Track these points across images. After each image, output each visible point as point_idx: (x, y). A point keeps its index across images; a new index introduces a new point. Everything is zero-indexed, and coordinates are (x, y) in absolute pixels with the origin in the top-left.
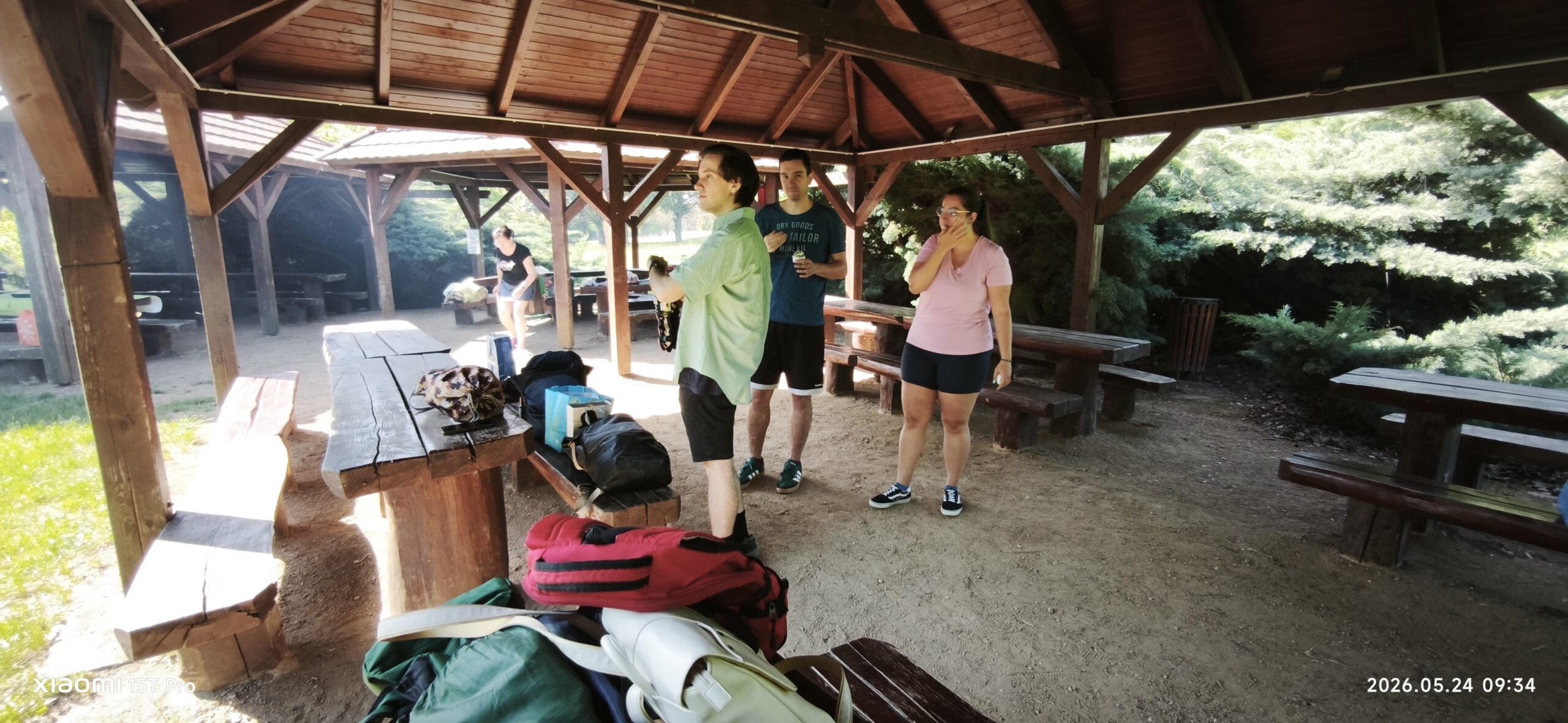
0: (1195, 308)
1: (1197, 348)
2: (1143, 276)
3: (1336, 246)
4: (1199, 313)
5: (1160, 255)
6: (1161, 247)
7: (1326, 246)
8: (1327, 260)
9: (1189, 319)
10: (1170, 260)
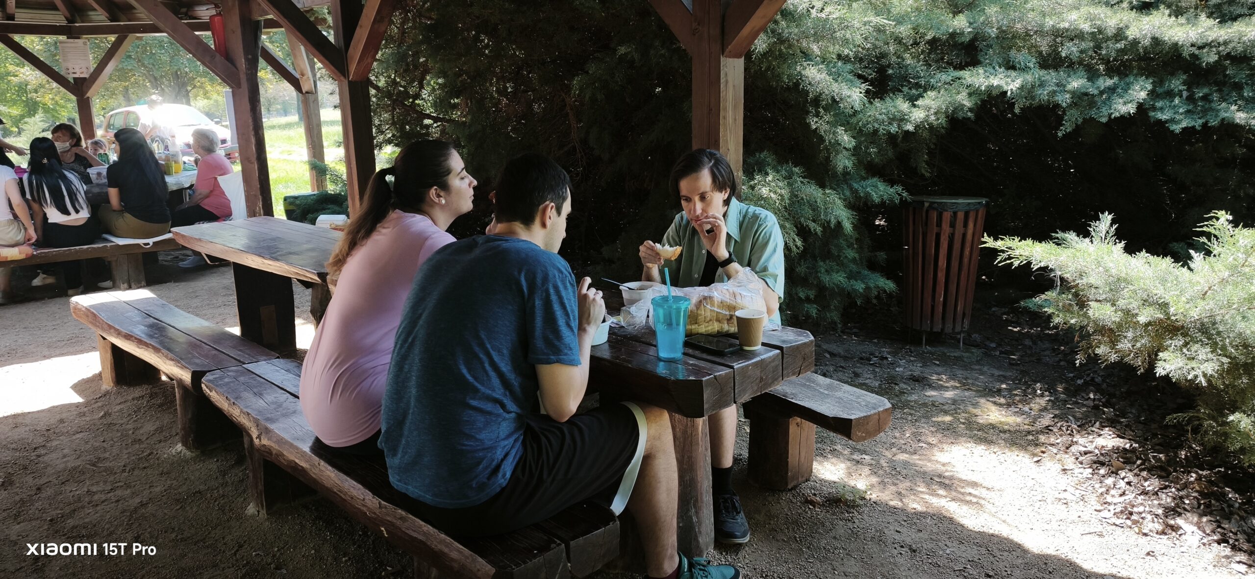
0: (947, 216)
1: (953, 288)
2: (844, 162)
3: (1185, 94)
4: (953, 225)
5: (876, 120)
6: (877, 103)
7: (1170, 95)
8: (1172, 121)
9: (938, 236)
10: (894, 129)
